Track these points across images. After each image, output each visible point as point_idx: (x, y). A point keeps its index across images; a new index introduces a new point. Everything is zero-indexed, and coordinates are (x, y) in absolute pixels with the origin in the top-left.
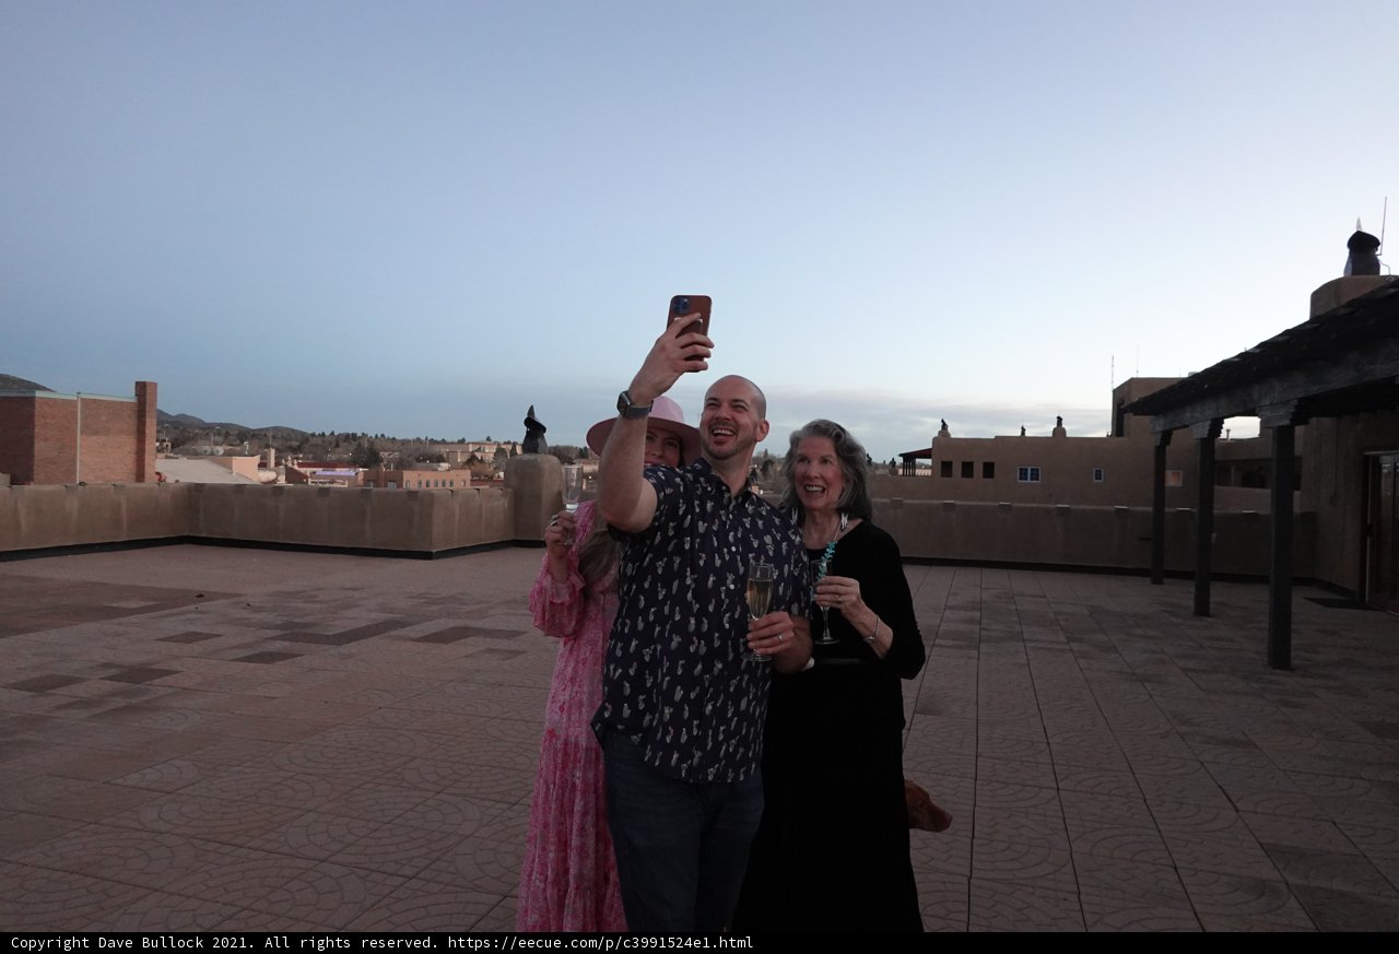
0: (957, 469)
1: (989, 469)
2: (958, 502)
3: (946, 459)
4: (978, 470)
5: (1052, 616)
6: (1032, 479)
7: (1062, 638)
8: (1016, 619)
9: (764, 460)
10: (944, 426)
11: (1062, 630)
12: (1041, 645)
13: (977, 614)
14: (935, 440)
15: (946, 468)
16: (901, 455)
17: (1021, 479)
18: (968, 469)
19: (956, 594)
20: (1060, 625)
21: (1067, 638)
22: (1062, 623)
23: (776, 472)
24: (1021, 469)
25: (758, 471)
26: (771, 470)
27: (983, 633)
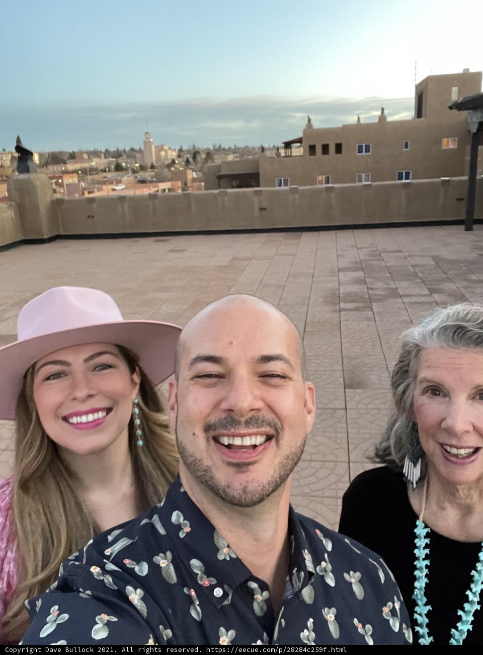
0: (319, 150)
1: (339, 148)
2: (336, 185)
3: (312, 144)
4: (332, 149)
5: (411, 269)
6: (366, 152)
7: (427, 292)
8: (388, 275)
9: (193, 152)
10: (309, 121)
11: (423, 282)
12: (414, 300)
13: (360, 274)
14: (305, 131)
15: (312, 149)
16: (283, 143)
17: (359, 152)
18: (325, 149)
19: (342, 256)
20: (419, 278)
21: (429, 289)
22: (420, 275)
23: (201, 159)
24: (359, 146)
25: (190, 159)
26: (198, 158)
27: (371, 292)
